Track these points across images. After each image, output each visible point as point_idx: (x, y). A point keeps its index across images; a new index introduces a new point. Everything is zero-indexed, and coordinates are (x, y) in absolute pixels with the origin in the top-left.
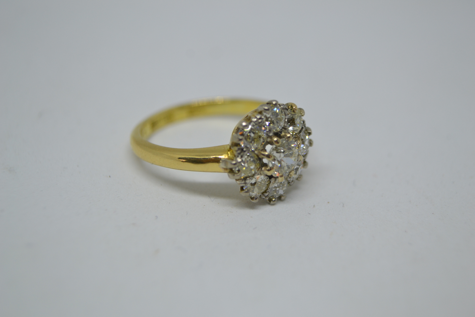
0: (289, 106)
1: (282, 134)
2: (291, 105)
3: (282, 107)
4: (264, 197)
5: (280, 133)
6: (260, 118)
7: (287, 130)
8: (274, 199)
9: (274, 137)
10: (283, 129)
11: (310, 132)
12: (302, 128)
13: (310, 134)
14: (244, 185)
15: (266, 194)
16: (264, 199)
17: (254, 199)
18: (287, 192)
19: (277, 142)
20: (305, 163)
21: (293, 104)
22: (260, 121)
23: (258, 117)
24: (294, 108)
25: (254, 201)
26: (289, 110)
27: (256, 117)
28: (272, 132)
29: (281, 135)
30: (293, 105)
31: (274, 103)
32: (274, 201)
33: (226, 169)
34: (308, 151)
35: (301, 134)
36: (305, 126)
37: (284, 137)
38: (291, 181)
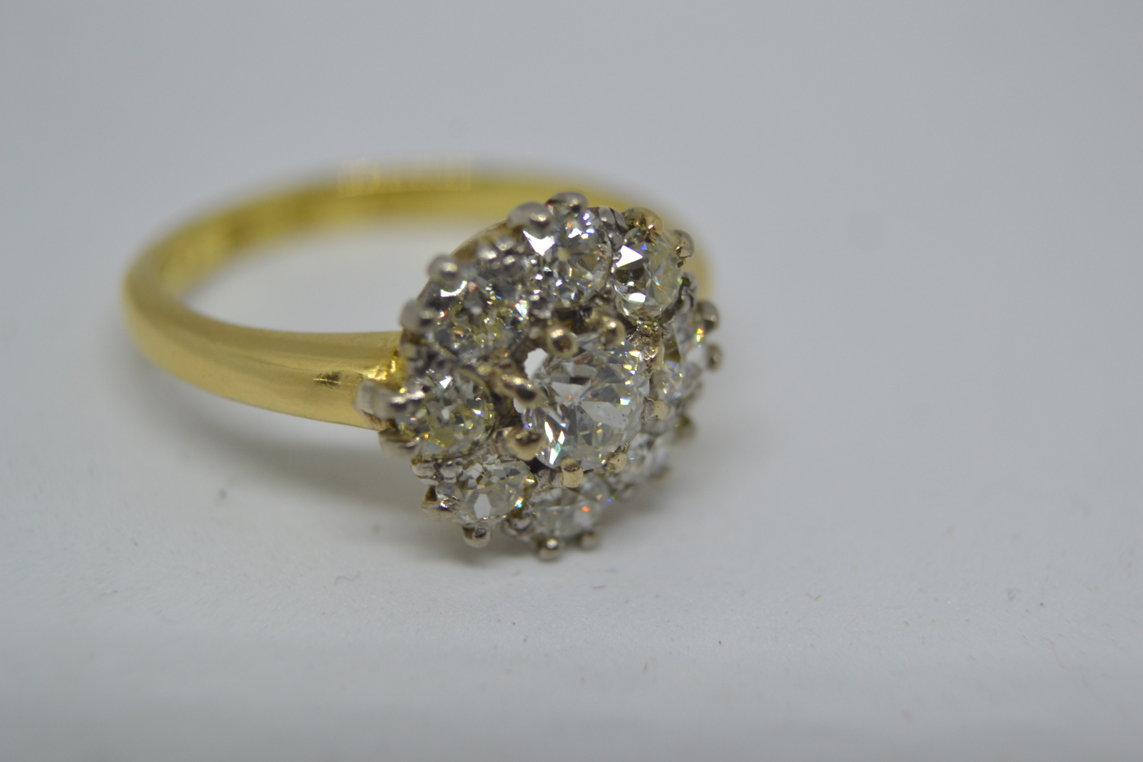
0: (634, 220)
1: (589, 316)
2: (640, 216)
3: (604, 220)
4: (513, 532)
5: (582, 313)
6: (509, 252)
7: (612, 304)
8: (552, 543)
9: (554, 324)
10: (598, 301)
11: (712, 318)
12: (679, 303)
13: (709, 326)
14: (435, 483)
15: (521, 524)
16: (514, 537)
17: (474, 534)
18: (607, 520)
19: (560, 344)
20: (685, 423)
21: (650, 213)
22: (510, 260)
23: (504, 247)
24: (650, 227)
25: (473, 543)
26: (631, 233)
27: (494, 247)
28: (551, 306)
29: (587, 320)
30: (649, 219)
31: (575, 202)
32: (555, 548)
33: (373, 418)
34: (700, 386)
35: (674, 323)
36: (692, 299)
37: (594, 330)
38: (620, 487)
